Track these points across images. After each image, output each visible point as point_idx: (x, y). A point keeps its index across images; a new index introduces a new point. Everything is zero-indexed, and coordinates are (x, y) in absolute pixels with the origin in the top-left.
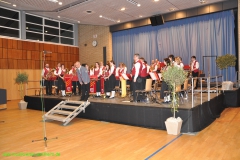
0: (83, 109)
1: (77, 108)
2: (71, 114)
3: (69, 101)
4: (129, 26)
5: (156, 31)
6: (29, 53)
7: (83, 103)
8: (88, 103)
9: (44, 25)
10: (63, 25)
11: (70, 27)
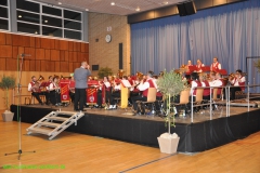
0: (75, 121)
1: (67, 120)
2: (59, 126)
3: (60, 112)
4: (153, 15)
5: (188, 22)
6: (21, 50)
7: (75, 114)
8: (81, 114)
9: (41, 14)
10: (67, 14)
11: (77, 16)
